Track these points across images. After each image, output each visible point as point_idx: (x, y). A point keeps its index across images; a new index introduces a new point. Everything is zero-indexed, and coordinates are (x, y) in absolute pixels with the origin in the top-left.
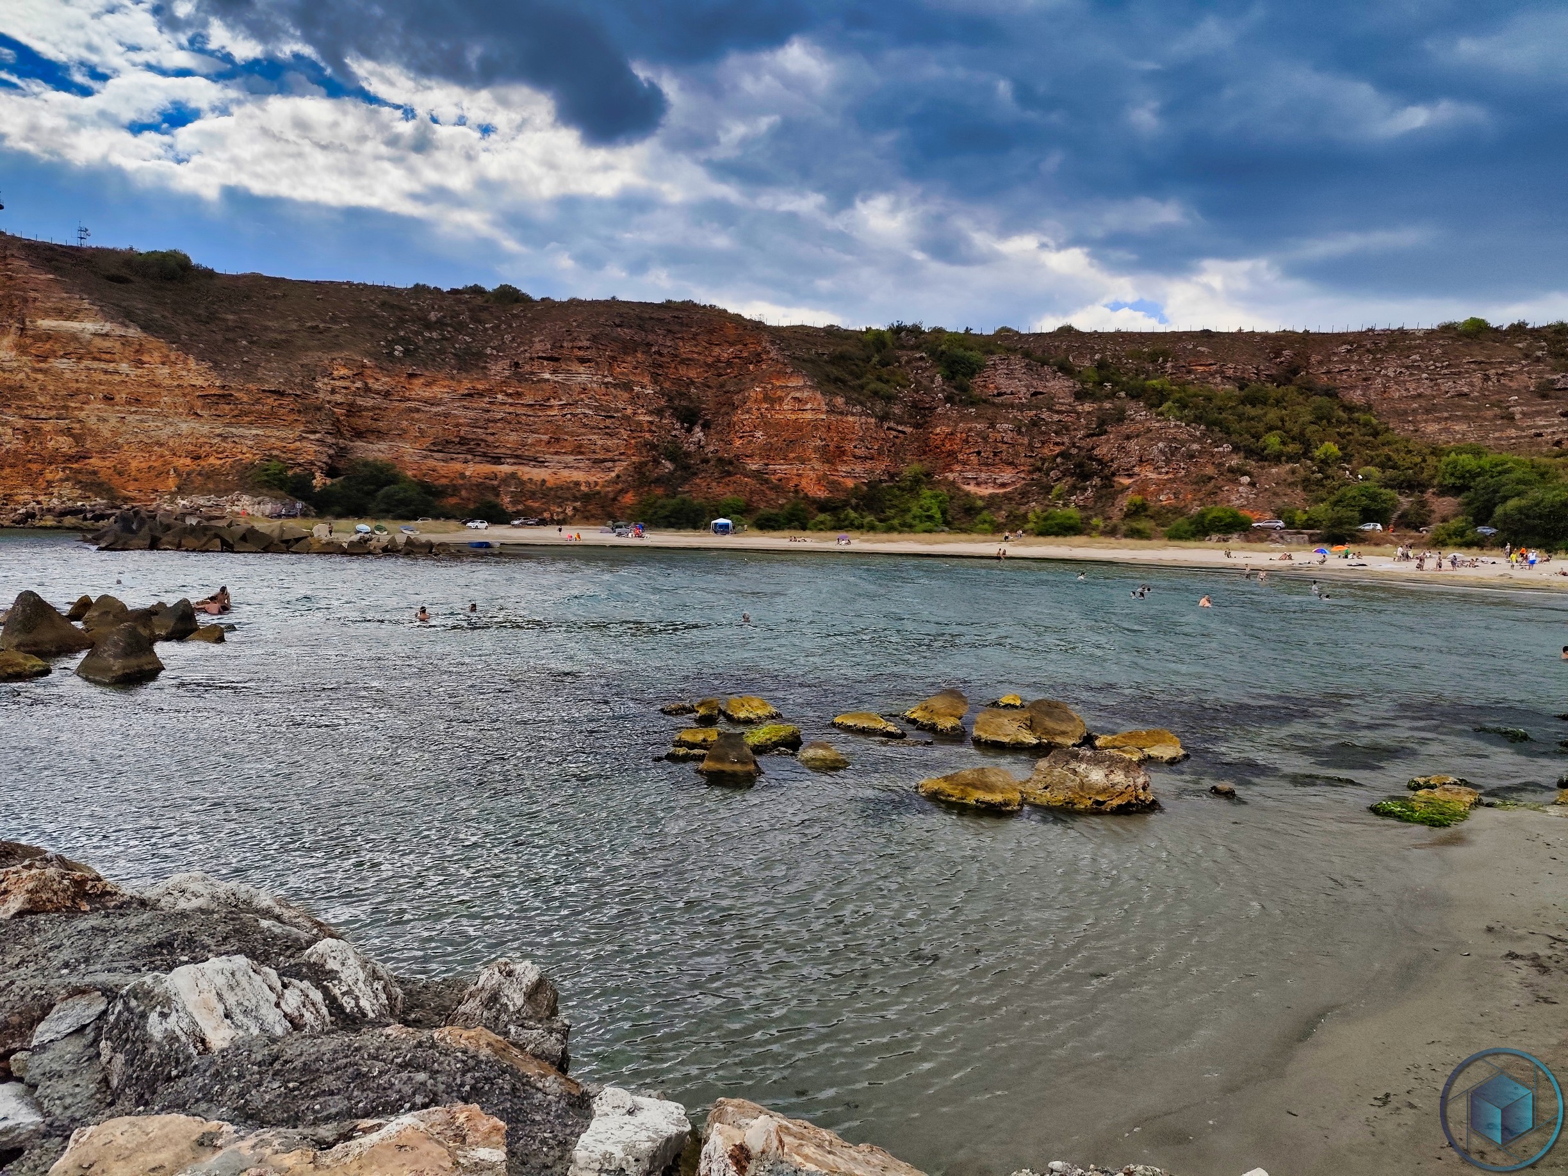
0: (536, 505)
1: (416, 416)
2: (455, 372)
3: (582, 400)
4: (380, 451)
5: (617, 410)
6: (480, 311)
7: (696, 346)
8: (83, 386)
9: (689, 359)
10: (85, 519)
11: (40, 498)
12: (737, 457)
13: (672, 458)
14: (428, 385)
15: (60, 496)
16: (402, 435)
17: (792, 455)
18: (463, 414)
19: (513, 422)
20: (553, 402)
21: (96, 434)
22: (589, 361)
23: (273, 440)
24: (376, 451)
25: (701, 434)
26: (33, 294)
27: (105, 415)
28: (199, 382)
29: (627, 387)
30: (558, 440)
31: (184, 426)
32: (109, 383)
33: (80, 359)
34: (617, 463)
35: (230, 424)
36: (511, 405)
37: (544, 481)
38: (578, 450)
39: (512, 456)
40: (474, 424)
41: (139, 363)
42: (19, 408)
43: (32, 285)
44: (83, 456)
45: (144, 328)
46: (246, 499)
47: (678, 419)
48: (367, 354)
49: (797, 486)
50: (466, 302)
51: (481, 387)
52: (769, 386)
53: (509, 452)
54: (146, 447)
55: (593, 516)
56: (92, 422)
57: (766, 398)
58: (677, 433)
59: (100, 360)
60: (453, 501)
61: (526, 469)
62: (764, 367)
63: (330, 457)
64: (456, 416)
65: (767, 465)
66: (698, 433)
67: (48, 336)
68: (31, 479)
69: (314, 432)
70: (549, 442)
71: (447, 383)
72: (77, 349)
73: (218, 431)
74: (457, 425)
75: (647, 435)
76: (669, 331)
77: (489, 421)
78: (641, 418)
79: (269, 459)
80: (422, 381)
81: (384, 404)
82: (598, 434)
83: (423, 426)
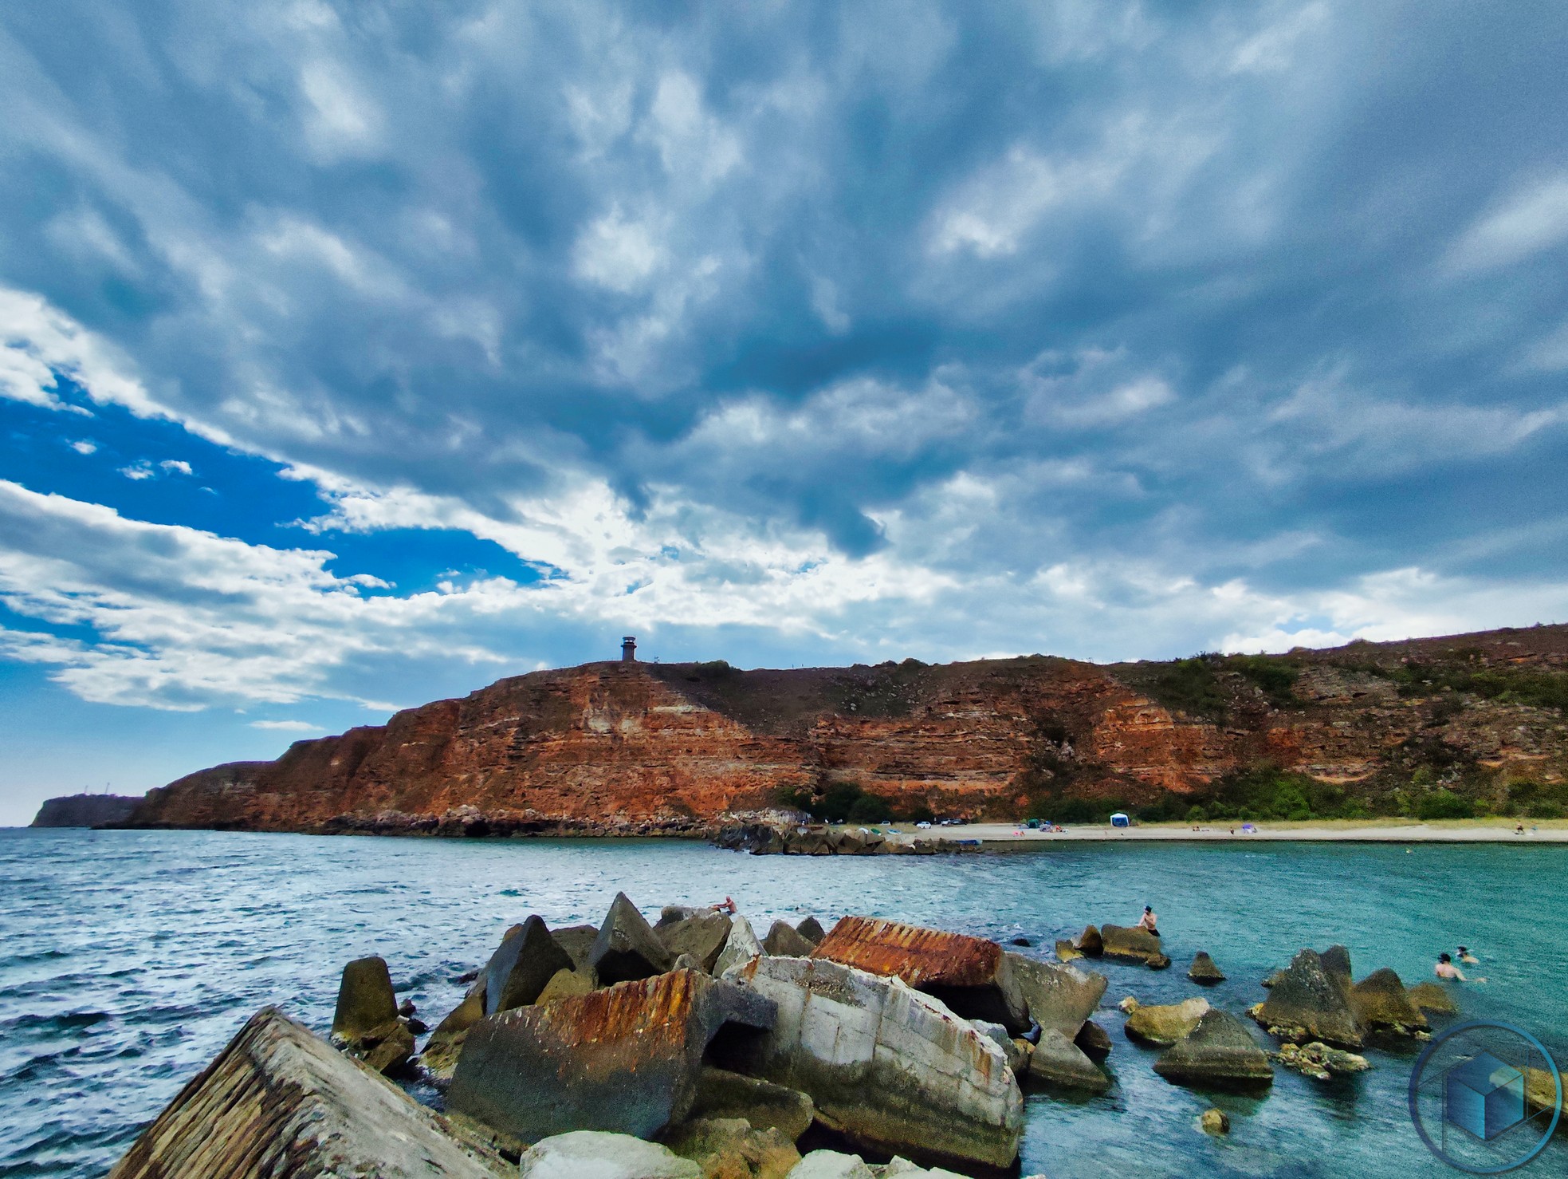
0: (956, 808)
1: (867, 749)
2: (890, 717)
4: (845, 775)
5: (1004, 735)
6: (897, 676)
7: (1052, 684)
8: (676, 744)
9: (1048, 694)
10: (677, 830)
11: (651, 817)
12: (1104, 763)
13: (1051, 767)
14: (874, 727)
15: (662, 815)
16: (859, 762)
17: (1151, 759)
18: (897, 746)
19: (930, 748)
20: (957, 732)
21: (682, 774)
22: (979, 701)
23: (784, 772)
24: (843, 775)
25: (1069, 748)
26: (651, 692)
27: (687, 761)
28: (740, 737)
29: (1008, 717)
30: (963, 760)
31: (731, 766)
32: (690, 741)
33: (675, 728)
34: (1009, 774)
35: (758, 763)
36: (928, 737)
37: (957, 790)
38: (979, 766)
39: (931, 773)
40: (905, 752)
41: (706, 728)
43: (651, 688)
44: (673, 789)
45: (709, 706)
46: (773, 812)
47: (1049, 739)
48: (836, 710)
49: (1160, 784)
50: (887, 672)
51: (908, 726)
52: (1120, 708)
53: (929, 770)
54: (709, 781)
55: (998, 816)
56: (680, 767)
57: (1119, 717)
58: (1051, 748)
59: (684, 728)
61: (943, 782)
62: (1109, 694)
63: (818, 780)
64: (893, 748)
65: (1131, 768)
66: (1067, 748)
67: (659, 716)
68: (646, 804)
69: (808, 765)
70: (957, 761)
71: (885, 725)
72: (673, 722)
73: (751, 768)
74: (894, 753)
75: (1027, 752)
76: (1030, 675)
77: (914, 749)
78: (1021, 739)
79: (782, 784)
80: (870, 725)
81: (848, 742)
82: (993, 753)
83: (871, 756)
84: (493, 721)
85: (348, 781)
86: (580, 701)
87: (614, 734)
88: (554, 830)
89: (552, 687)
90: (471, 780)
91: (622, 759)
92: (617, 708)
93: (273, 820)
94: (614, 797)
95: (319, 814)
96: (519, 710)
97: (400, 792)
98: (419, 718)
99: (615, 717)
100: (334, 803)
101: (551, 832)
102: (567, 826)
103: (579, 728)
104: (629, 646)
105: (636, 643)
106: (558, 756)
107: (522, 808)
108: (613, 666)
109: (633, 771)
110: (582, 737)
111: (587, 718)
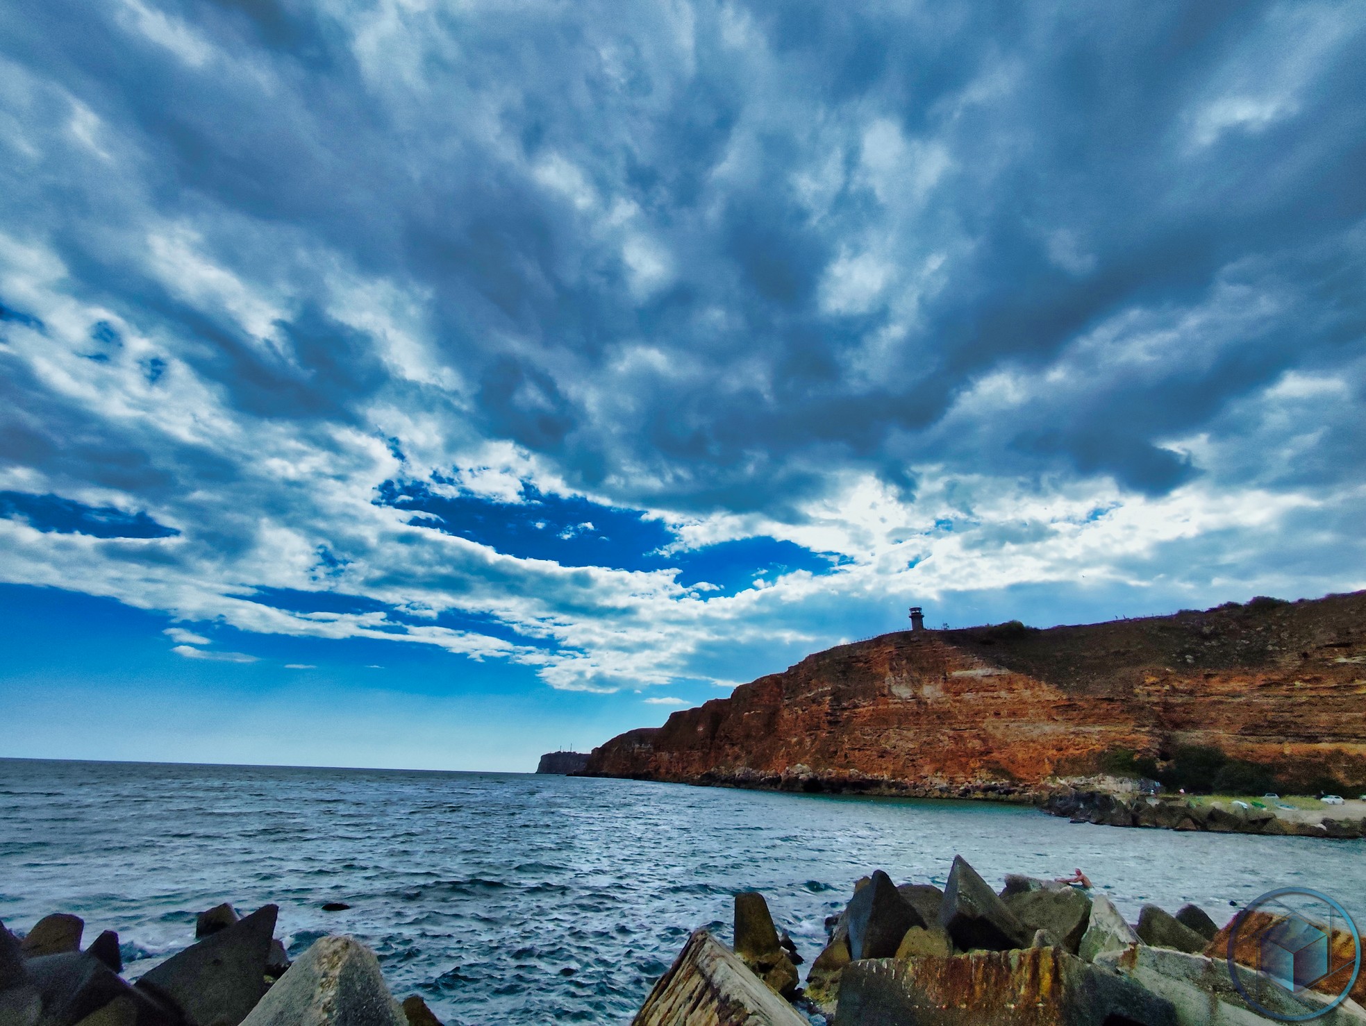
1: (1221, 707)
2: (1246, 668)
4: (1197, 737)
6: (1245, 619)
8: (982, 708)
10: (1000, 793)
11: (970, 779)
14: (1225, 681)
15: (981, 778)
16: (1214, 723)
18: (1267, 702)
19: (1318, 704)
21: (994, 736)
23: (1113, 734)
24: (1195, 737)
27: (997, 724)
28: (1052, 698)
31: (1047, 728)
32: (996, 704)
33: (978, 692)
35: (1078, 725)
36: (1312, 689)
39: (1329, 735)
40: (1279, 709)
41: (1011, 690)
42: (950, 724)
43: (946, 654)
44: (988, 752)
45: (1011, 668)
46: (1109, 779)
48: (1167, 664)
50: (1228, 616)
51: (1277, 678)
53: (1324, 731)
54: (1025, 744)
56: (990, 729)
59: (988, 691)
61: (1350, 746)
63: (1160, 744)
64: (1257, 704)
67: (959, 681)
68: (963, 767)
69: (1144, 726)
71: (1241, 677)
72: (975, 686)
73: (1072, 730)
74: (1261, 712)
77: (1293, 705)
79: (1114, 748)
80: (1218, 679)
81: (1192, 700)
83: (1229, 715)
84: (810, 691)
85: (711, 744)
86: (880, 670)
87: (920, 702)
88: (878, 789)
89: (854, 660)
90: (800, 743)
91: (930, 723)
92: (916, 675)
93: (667, 773)
94: (928, 759)
95: (696, 770)
96: (829, 681)
97: (749, 753)
98: (754, 691)
99: (916, 683)
100: (705, 761)
101: (876, 791)
102: (890, 786)
103: (884, 696)
104: (916, 615)
105: (923, 612)
106: (870, 720)
107: (847, 768)
108: (905, 635)
109: (943, 734)
110: (888, 703)
111: (890, 686)
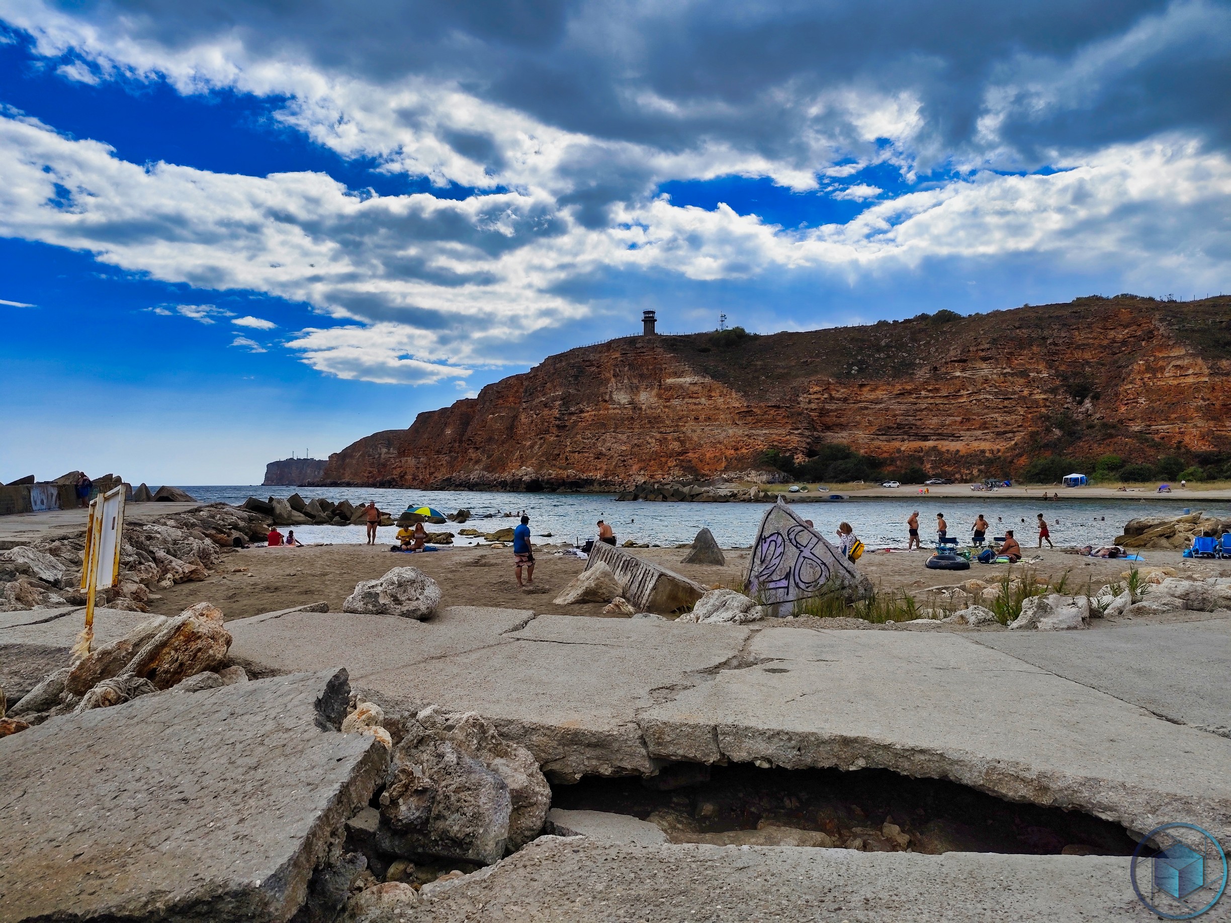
0: (950, 469)
1: (866, 412)
2: (891, 379)
3: (985, 389)
4: (842, 437)
5: (1014, 394)
6: (919, 332)
8: (685, 413)
9: (1084, 345)
12: (1121, 422)
13: (1060, 426)
14: (873, 390)
15: (672, 475)
16: (857, 425)
17: (1173, 416)
18: (899, 408)
19: (934, 410)
20: (962, 392)
21: (691, 439)
22: (990, 358)
23: (774, 436)
24: (840, 438)
25: (1090, 405)
26: (664, 366)
27: (695, 428)
28: (737, 405)
29: (1024, 374)
30: (968, 420)
31: (730, 431)
32: (697, 410)
33: (684, 398)
34: (1017, 434)
35: (751, 428)
36: (932, 398)
37: (958, 451)
38: (984, 426)
39: (935, 434)
40: (906, 414)
41: (710, 397)
42: (658, 428)
43: (664, 361)
44: (685, 452)
45: (712, 377)
47: (1071, 394)
48: (833, 375)
49: (1180, 442)
50: (912, 328)
51: (909, 387)
52: (1152, 359)
53: (932, 431)
54: (713, 445)
56: (689, 433)
57: (1149, 369)
58: (1069, 405)
59: (692, 398)
60: (891, 468)
61: (946, 443)
62: (1153, 342)
63: (808, 444)
64: (893, 410)
65: (1150, 426)
66: (1087, 404)
67: (671, 388)
68: (661, 466)
69: (798, 429)
70: (962, 422)
71: (885, 387)
72: (682, 392)
73: (746, 433)
74: (895, 416)
75: (1043, 410)
76: (1064, 325)
77: (917, 410)
78: (1037, 397)
79: (772, 448)
80: (868, 388)
81: (845, 406)
82: (999, 412)
83: (870, 419)
84: (544, 395)
85: (458, 447)
86: (608, 375)
87: (635, 408)
88: (590, 487)
89: (588, 363)
90: (532, 447)
91: (642, 427)
92: (635, 381)
93: (414, 479)
94: (636, 460)
96: (561, 385)
97: (489, 457)
98: (498, 392)
99: (634, 390)
101: (588, 488)
102: (600, 484)
103: (606, 401)
104: (650, 320)
105: (656, 316)
106: (591, 425)
107: (565, 469)
108: (633, 341)
109: (651, 438)
110: (608, 409)
111: (611, 392)
